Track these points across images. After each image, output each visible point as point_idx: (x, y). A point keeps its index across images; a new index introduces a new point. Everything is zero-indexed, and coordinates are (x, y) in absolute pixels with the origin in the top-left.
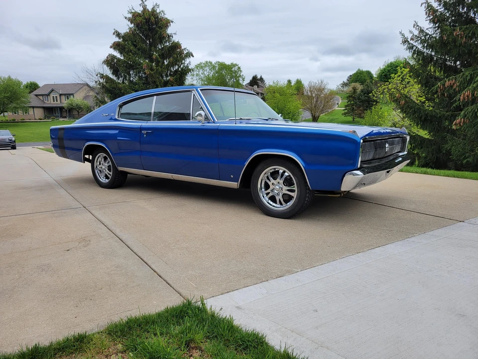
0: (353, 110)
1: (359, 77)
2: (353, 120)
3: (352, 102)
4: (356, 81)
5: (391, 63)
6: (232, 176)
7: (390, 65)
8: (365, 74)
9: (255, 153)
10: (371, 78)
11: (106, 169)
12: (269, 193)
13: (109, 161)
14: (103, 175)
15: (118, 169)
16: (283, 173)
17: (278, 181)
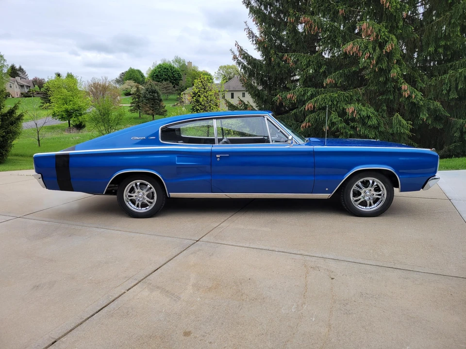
0: (138, 107)
1: (132, 76)
2: (140, 117)
3: (137, 100)
4: (130, 79)
5: (160, 65)
6: (327, 189)
7: (160, 67)
8: (137, 72)
9: (354, 169)
10: (142, 77)
11: (145, 197)
12: (360, 199)
13: (151, 188)
14: (140, 203)
15: (169, 195)
16: (373, 182)
17: (369, 188)
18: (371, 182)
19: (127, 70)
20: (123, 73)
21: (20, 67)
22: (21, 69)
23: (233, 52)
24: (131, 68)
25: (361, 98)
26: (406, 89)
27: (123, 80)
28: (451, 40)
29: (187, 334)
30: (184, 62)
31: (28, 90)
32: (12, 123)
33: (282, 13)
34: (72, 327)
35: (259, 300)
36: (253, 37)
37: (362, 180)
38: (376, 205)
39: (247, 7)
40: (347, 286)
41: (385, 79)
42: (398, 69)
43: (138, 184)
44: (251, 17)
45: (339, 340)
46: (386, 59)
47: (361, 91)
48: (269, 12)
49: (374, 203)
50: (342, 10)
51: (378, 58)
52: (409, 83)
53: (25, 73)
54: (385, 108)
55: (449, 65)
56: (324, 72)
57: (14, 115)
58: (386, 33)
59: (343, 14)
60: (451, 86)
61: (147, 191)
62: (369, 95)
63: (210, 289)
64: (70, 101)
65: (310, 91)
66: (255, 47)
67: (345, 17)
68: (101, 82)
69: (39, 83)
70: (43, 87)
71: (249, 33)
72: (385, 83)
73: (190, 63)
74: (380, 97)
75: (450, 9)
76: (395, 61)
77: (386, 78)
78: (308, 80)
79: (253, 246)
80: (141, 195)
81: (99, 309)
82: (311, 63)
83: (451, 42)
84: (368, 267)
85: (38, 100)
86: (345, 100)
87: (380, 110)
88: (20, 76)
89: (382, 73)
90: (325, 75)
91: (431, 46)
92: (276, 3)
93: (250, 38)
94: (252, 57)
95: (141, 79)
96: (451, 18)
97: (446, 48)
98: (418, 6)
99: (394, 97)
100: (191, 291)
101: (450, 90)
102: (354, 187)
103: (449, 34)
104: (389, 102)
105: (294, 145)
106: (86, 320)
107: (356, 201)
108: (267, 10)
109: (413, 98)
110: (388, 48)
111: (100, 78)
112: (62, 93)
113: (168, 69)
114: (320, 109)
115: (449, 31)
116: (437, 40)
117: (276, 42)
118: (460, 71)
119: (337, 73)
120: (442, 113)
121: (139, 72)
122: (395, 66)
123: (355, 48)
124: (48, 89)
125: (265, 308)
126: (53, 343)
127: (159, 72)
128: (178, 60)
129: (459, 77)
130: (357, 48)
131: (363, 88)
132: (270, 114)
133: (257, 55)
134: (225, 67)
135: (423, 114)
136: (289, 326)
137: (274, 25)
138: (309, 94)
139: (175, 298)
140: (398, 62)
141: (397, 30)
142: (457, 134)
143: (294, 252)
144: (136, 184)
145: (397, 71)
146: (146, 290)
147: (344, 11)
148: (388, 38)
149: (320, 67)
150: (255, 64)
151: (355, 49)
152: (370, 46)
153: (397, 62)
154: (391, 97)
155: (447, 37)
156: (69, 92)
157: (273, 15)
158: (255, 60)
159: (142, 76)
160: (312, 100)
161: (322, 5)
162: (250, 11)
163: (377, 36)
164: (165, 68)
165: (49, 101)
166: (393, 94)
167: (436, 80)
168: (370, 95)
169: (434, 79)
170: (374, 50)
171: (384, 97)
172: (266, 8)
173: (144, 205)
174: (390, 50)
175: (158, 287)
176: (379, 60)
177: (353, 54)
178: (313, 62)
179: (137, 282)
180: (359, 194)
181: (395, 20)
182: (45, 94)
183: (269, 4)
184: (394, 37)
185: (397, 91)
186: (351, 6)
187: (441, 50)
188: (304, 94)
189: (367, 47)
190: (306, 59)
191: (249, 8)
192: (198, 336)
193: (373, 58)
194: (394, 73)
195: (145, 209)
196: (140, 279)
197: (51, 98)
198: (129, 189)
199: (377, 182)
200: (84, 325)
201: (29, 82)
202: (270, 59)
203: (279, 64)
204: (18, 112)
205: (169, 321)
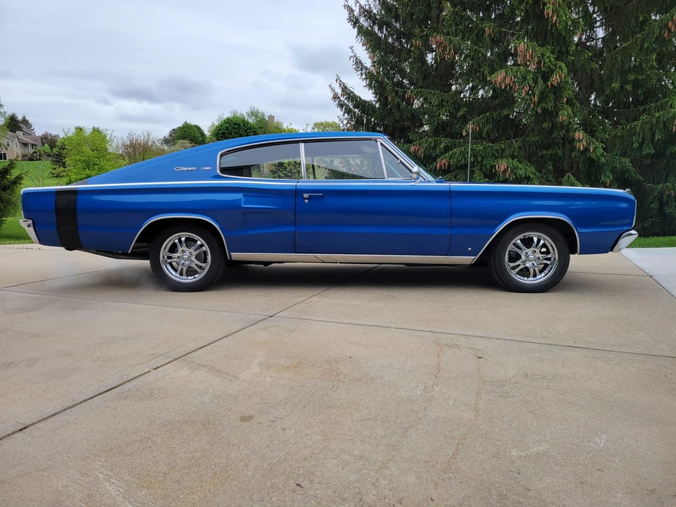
1: (187, 133)
6: (470, 249)
7: (228, 121)
8: (195, 129)
9: (510, 218)
10: (202, 136)
11: (193, 258)
12: (519, 265)
13: (202, 246)
14: (185, 269)
15: (230, 255)
16: (539, 241)
17: (532, 249)
18: (535, 239)
19: (180, 125)
20: (174, 130)
21: (24, 118)
22: (25, 121)
23: (333, 90)
24: (186, 123)
25: (516, 154)
26: (581, 138)
27: (174, 140)
28: (643, 74)
29: (245, 419)
30: (263, 115)
31: (34, 150)
32: (5, 189)
33: (404, 38)
34: (57, 411)
35: (365, 381)
36: (361, 70)
37: (521, 236)
38: (543, 274)
39: (354, 27)
40: (504, 366)
41: (551, 125)
42: (570, 110)
43: (183, 239)
44: (359, 40)
45: (493, 427)
46: (552, 96)
47: (516, 143)
48: (385, 35)
49: (541, 272)
50: (489, 29)
51: (542, 94)
52: (585, 130)
53: (31, 126)
54: (551, 168)
55: (641, 108)
56: (464, 116)
57: (8, 177)
58: (552, 59)
59: (489, 35)
60: (644, 136)
61: (196, 250)
62: (527, 149)
63: (287, 368)
64: (95, 164)
65: (445, 141)
66: (364, 83)
67: (493, 39)
68: (141, 139)
69: (49, 140)
70: (55, 146)
71: (357, 62)
72: (551, 133)
73: (271, 117)
74: (544, 152)
75: (642, 29)
76: (565, 99)
77: (553, 124)
78: (440, 128)
79: (357, 323)
80: (186, 255)
81: (105, 390)
82: (445, 104)
83: (644, 77)
84: (535, 346)
85: (46, 164)
86: (493, 155)
87: (544, 171)
88: (23, 131)
89: (547, 117)
90: (465, 120)
91: (616, 82)
92: (396, 23)
93: (357, 71)
94: (360, 98)
95: (201, 139)
96: (643, 41)
97: (636, 85)
98: (597, 27)
99: (564, 152)
100: (258, 370)
101: (643, 143)
102: (510, 247)
103: (641, 64)
104: (556, 160)
105: (421, 182)
106: (81, 403)
107: (513, 268)
108: (382, 32)
109: (591, 151)
110: (555, 79)
111: (141, 134)
112: (82, 152)
113: (239, 125)
114: (457, 168)
115: (641, 59)
116: (624, 73)
117: (395, 77)
118: (657, 115)
119: (481, 116)
120: (632, 176)
121: (198, 128)
122: (565, 106)
123: (509, 79)
124: (63, 148)
125: (373, 390)
126: (21, 430)
127: (227, 128)
128: (254, 113)
129: (656, 123)
130: (511, 79)
131: (520, 140)
132: (385, 137)
133: (368, 95)
134: (322, 124)
135: (606, 176)
136: (413, 410)
137: (392, 53)
138: (442, 146)
139: (230, 378)
140: (569, 102)
141: (567, 57)
142: (654, 206)
143: (420, 329)
144: (180, 240)
145: (568, 112)
146: (185, 369)
147: (493, 30)
148: (555, 66)
149: (458, 110)
150: (364, 106)
151: (508, 81)
152: (530, 77)
153: (567, 102)
154: (560, 152)
155: (638, 69)
156: (93, 151)
157: (390, 40)
158: (365, 102)
159: (202, 134)
160: (447, 155)
161: (461, 24)
162: (359, 33)
163: (539, 63)
164: (235, 124)
165: (64, 165)
166: (563, 148)
167: (623, 128)
168: (530, 149)
169: (620, 127)
170: (536, 82)
171: (549, 152)
172: (380, 29)
173: (191, 272)
174: (557, 83)
175: (204, 366)
176: (543, 97)
177: (506, 87)
178: (447, 102)
179: (170, 359)
180: (518, 257)
181: (564, 43)
182: (58, 155)
183: (385, 24)
184: (563, 65)
185: (567, 144)
186: (501, 27)
187: (629, 87)
188: (435, 146)
189: (525, 78)
190: (438, 97)
191: (356, 29)
192: (263, 421)
193: (534, 94)
194: (564, 115)
195: (192, 278)
196: (176, 357)
197: (66, 159)
198: (169, 246)
199: (545, 239)
200: (77, 408)
201: (36, 138)
202: (386, 98)
203: (399, 105)
204: (15, 173)
205: (218, 404)
